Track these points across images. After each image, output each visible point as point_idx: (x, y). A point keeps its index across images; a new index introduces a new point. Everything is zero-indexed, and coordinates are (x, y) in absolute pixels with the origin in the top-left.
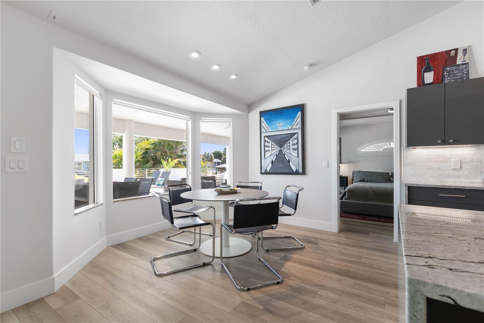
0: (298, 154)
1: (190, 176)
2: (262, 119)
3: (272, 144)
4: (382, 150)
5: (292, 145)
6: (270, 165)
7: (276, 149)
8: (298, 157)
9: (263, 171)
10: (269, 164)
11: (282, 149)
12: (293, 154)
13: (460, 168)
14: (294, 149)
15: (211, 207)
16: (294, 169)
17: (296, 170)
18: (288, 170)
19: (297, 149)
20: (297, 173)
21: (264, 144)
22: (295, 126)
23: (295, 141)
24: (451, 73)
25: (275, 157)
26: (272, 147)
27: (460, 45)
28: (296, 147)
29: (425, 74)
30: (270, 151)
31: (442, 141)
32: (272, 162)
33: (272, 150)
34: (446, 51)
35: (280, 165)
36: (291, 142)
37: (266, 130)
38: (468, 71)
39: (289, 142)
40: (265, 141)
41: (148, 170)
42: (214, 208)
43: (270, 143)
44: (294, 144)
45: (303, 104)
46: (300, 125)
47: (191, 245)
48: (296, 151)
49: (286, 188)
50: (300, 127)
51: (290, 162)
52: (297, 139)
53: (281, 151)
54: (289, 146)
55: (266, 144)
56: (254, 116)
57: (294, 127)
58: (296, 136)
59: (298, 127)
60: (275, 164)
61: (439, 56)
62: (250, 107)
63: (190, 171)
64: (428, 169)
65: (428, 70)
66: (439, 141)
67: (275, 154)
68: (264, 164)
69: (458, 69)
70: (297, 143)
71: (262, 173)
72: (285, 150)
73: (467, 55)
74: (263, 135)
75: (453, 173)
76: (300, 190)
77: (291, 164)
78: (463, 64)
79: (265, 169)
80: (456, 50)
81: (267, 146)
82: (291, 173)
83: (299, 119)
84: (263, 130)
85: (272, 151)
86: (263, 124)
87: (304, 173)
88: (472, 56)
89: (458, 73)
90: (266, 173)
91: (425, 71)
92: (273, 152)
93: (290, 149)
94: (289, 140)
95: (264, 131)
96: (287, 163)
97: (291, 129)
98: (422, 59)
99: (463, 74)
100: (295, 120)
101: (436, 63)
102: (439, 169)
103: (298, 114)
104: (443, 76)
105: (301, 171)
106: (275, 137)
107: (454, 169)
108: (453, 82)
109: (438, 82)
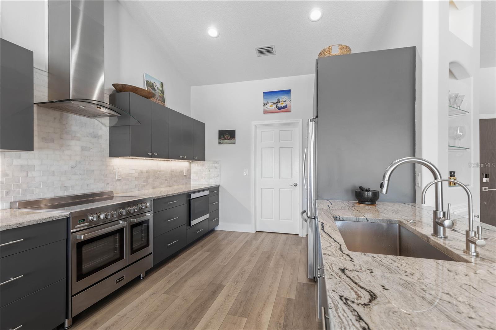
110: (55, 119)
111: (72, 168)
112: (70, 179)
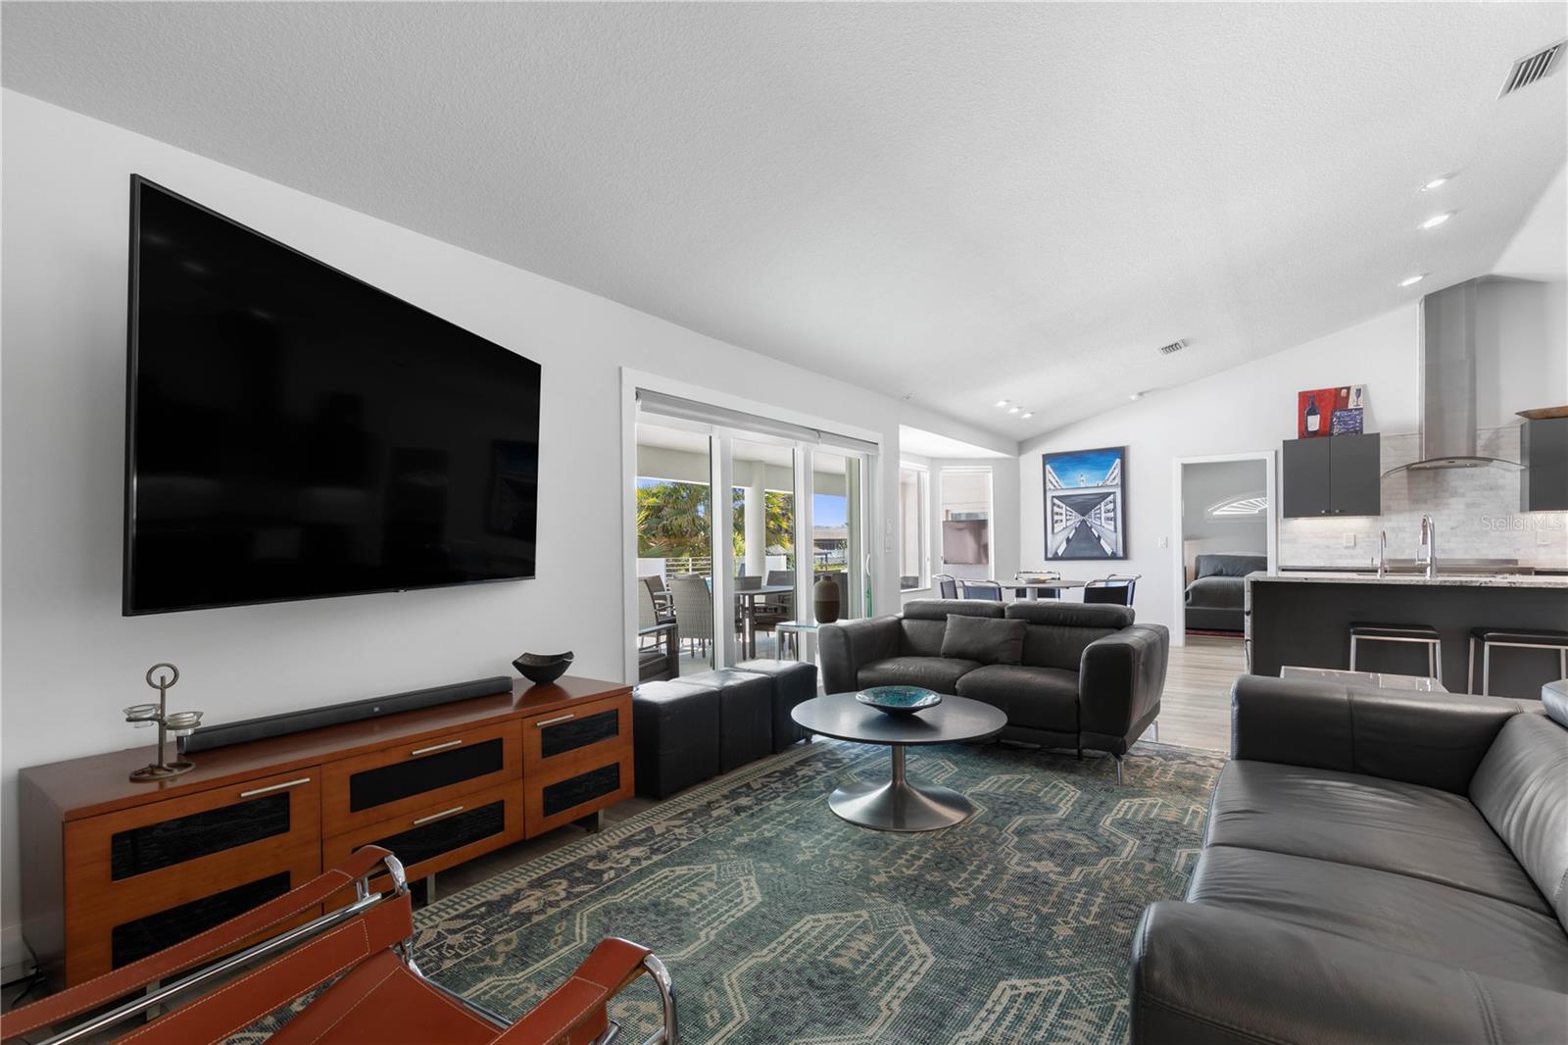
0: (1115, 527)
2: (1048, 467)
3: (1067, 510)
4: (1257, 512)
5: (1105, 512)
6: (1064, 545)
7: (1075, 519)
8: (1116, 531)
9: (1050, 556)
10: (1062, 543)
11: (1086, 517)
12: (1106, 526)
13: (1354, 545)
14: (1108, 519)
16: (1109, 551)
17: (1113, 553)
18: (1097, 553)
19: (1114, 519)
20: (1114, 557)
21: (1052, 511)
23: (1111, 506)
24: (1342, 419)
25: (1074, 531)
26: (1066, 515)
27: (1354, 383)
28: (1111, 515)
29: (1309, 417)
30: (1064, 521)
31: (1326, 512)
32: (1069, 540)
34: (1336, 389)
35: (1083, 545)
36: (1103, 508)
37: (1055, 486)
38: (1362, 419)
39: (1099, 506)
40: (1054, 504)
43: (1064, 509)
44: (1109, 511)
45: (1124, 447)
46: (1118, 481)
48: (1112, 522)
50: (1119, 484)
51: (1101, 539)
52: (1114, 502)
53: (1084, 522)
54: (1100, 513)
55: (1056, 509)
56: (1031, 464)
57: (1108, 483)
58: (1111, 498)
59: (1115, 483)
60: (1072, 542)
61: (1327, 394)
62: (1022, 446)
64: (1314, 547)
65: (1312, 412)
66: (1323, 512)
67: (1073, 526)
68: (1052, 542)
69: (1350, 415)
70: (1114, 509)
71: (1047, 559)
72: (1091, 520)
73: (1361, 398)
74: (1049, 495)
75: (1346, 552)
77: (1102, 542)
78: (1356, 409)
79: (1054, 552)
80: (1348, 389)
81: (1057, 514)
82: (1105, 557)
83: (1118, 471)
84: (1049, 486)
85: (1068, 521)
86: (1048, 476)
87: (1126, 557)
88: (1367, 400)
89: (1349, 421)
90: (1056, 558)
91: (1309, 414)
92: (1069, 523)
93: (1100, 518)
94: (1100, 503)
95: (1052, 487)
96: (1096, 541)
97: (1101, 486)
98: (1304, 397)
99: (1356, 422)
100: (1110, 472)
101: (1323, 404)
102: (1328, 547)
103: (1114, 462)
104: (1332, 423)
105: (1120, 553)
106: (1073, 498)
107: (1347, 548)
108: (1342, 434)
109: (1325, 432)
110: (1429, 478)
112: (1449, 542)
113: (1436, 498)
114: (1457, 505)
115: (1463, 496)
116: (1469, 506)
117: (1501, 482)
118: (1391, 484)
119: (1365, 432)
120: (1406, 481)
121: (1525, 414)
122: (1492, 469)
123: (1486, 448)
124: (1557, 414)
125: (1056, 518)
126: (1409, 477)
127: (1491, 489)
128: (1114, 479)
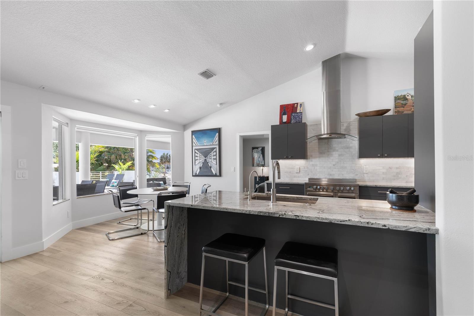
0: (216, 163)
1: (138, 178)
2: (193, 136)
3: (200, 155)
5: (213, 156)
6: (199, 170)
7: (203, 159)
8: (216, 164)
9: (194, 175)
10: (198, 169)
11: (206, 158)
12: (213, 162)
13: (299, 172)
14: (214, 159)
15: (151, 200)
16: (214, 173)
17: (215, 173)
18: (210, 174)
19: (216, 159)
20: (216, 176)
22: (214, 143)
23: (215, 153)
24: (295, 117)
25: (202, 164)
26: (200, 157)
27: (299, 101)
28: (215, 157)
29: (283, 116)
30: (199, 159)
31: (286, 157)
32: (200, 168)
33: (200, 159)
34: (293, 104)
35: (205, 170)
37: (196, 145)
38: (302, 117)
39: (211, 153)
40: (195, 152)
41: (102, 173)
42: (153, 201)
43: (198, 154)
45: (220, 128)
46: (217, 143)
47: (135, 226)
48: (215, 160)
49: (203, 186)
50: (218, 144)
51: (212, 168)
53: (205, 160)
54: (211, 157)
55: (196, 155)
56: (188, 134)
58: (215, 150)
60: (202, 169)
61: (290, 106)
62: (185, 127)
63: (138, 175)
64: (285, 173)
65: (284, 114)
67: (202, 162)
68: (195, 169)
69: (297, 115)
70: (216, 155)
71: (193, 176)
72: (208, 160)
73: (301, 108)
74: (194, 148)
75: (296, 175)
76: (208, 187)
77: (212, 169)
78: (300, 113)
79: (195, 173)
80: (297, 104)
82: (212, 175)
83: (217, 139)
84: (194, 144)
86: (194, 140)
87: (220, 175)
88: (304, 109)
89: (297, 117)
90: (196, 176)
91: (283, 115)
92: (201, 160)
93: (211, 159)
95: (195, 145)
96: (210, 168)
97: (212, 145)
98: (282, 107)
99: (300, 118)
100: (215, 138)
101: (288, 110)
102: (290, 172)
103: (216, 134)
104: (291, 118)
105: (218, 174)
106: (202, 150)
107: (297, 173)
108: (295, 123)
109: (289, 121)
110: (326, 143)
111: (334, 165)
112: (332, 171)
113: (328, 152)
114: (335, 155)
115: (338, 151)
116: (340, 155)
117: (351, 145)
118: (312, 145)
119: (303, 122)
120: (317, 144)
121: (358, 115)
122: (348, 139)
123: (346, 130)
124: (369, 115)
125: (196, 158)
126: (319, 142)
127: (347, 148)
128: (216, 142)
